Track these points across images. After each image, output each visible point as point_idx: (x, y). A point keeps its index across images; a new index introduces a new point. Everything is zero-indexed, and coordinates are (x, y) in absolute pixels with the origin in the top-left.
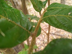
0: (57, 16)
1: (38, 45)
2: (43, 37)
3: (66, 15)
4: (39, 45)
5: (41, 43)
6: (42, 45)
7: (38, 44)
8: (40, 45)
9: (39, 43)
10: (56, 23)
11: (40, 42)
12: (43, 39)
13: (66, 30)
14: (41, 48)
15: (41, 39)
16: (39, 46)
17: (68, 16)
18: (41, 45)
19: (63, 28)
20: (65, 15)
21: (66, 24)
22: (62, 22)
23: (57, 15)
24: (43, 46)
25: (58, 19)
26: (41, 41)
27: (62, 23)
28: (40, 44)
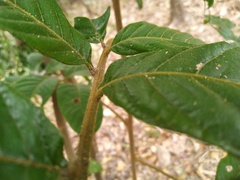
0: (157, 76)
1: (107, 156)
2: (120, 129)
3: (189, 71)
4: (110, 158)
5: (115, 150)
6: (121, 157)
7: (104, 154)
8: (114, 156)
9: (110, 151)
10: (154, 105)
11: (113, 147)
12: (121, 138)
13: (199, 133)
14: (116, 165)
15: (116, 135)
16: (111, 161)
17: (197, 75)
18: (118, 157)
19: (185, 128)
20: (183, 71)
21: (195, 108)
22: (176, 103)
23: (155, 72)
24: (124, 160)
25: (160, 91)
26: (115, 143)
27: (180, 105)
28: (114, 153)
